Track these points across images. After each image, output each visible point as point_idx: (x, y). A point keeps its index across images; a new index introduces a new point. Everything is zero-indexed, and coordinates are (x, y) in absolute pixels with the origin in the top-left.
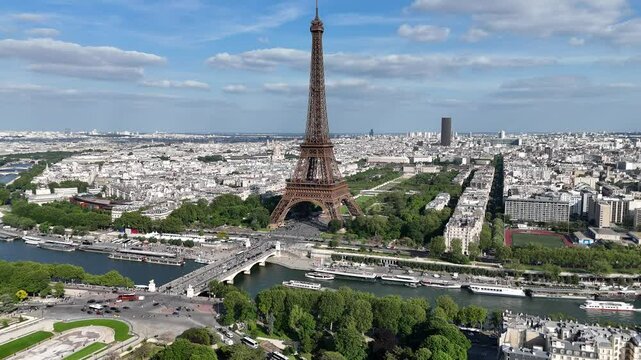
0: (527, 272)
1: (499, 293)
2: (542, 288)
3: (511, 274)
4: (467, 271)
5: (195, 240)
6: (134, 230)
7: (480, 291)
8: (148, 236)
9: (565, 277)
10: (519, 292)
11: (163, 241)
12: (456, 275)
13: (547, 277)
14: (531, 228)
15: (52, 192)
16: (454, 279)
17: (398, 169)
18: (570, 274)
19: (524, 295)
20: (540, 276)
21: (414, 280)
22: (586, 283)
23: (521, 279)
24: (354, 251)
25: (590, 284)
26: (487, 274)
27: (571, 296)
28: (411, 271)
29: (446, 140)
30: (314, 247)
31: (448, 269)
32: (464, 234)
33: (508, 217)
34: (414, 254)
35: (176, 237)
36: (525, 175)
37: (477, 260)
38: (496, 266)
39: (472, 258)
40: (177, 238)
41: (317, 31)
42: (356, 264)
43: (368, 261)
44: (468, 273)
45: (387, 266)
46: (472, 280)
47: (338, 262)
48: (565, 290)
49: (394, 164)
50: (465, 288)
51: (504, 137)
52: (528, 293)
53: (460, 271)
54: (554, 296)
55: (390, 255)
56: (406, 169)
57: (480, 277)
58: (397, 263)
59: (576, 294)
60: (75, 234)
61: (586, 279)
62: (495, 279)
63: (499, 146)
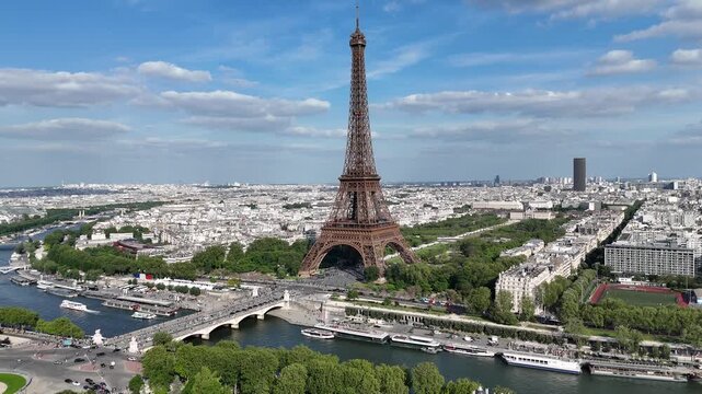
0: (594, 338)
1: (543, 365)
2: (612, 362)
3: (571, 341)
4: (512, 334)
5: (203, 288)
6: (149, 276)
7: (517, 361)
8: (158, 281)
9: (650, 348)
10: (574, 366)
11: (170, 288)
12: (495, 339)
13: (622, 347)
14: (638, 283)
15: (108, 237)
16: (490, 344)
17: (504, 216)
18: (658, 344)
19: (579, 370)
20: (614, 345)
21: (434, 343)
22: (682, 358)
23: (586, 348)
24: (376, 305)
25: (688, 359)
26: (539, 338)
27: (651, 375)
28: (437, 332)
29: (579, 184)
30: (332, 299)
31: (486, 330)
32: (522, 285)
33: (609, 269)
34: (450, 310)
35: (182, 284)
36: (659, 220)
37: (532, 320)
38: (553, 329)
39: (522, 317)
40: (184, 285)
41: (357, 45)
42: (372, 321)
43: (387, 317)
44: (513, 337)
45: (411, 324)
46: (514, 347)
47: (352, 317)
48: (642, 367)
49: (501, 210)
50: (499, 356)
51: (655, 179)
52: (586, 368)
53: (502, 333)
54: (624, 375)
55: (419, 310)
56: (513, 215)
57: (527, 343)
58: (423, 320)
59: (658, 373)
60: (88, 278)
61: (681, 352)
62: (545, 347)
63: (646, 190)
